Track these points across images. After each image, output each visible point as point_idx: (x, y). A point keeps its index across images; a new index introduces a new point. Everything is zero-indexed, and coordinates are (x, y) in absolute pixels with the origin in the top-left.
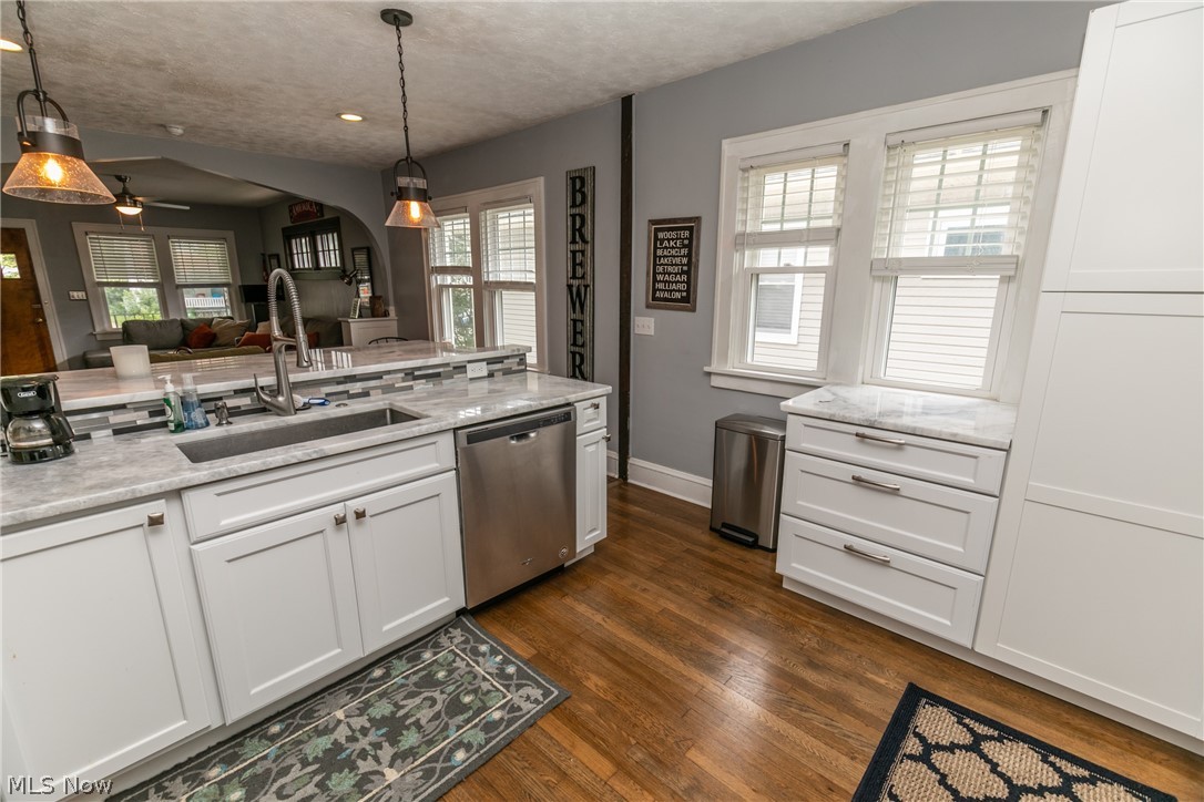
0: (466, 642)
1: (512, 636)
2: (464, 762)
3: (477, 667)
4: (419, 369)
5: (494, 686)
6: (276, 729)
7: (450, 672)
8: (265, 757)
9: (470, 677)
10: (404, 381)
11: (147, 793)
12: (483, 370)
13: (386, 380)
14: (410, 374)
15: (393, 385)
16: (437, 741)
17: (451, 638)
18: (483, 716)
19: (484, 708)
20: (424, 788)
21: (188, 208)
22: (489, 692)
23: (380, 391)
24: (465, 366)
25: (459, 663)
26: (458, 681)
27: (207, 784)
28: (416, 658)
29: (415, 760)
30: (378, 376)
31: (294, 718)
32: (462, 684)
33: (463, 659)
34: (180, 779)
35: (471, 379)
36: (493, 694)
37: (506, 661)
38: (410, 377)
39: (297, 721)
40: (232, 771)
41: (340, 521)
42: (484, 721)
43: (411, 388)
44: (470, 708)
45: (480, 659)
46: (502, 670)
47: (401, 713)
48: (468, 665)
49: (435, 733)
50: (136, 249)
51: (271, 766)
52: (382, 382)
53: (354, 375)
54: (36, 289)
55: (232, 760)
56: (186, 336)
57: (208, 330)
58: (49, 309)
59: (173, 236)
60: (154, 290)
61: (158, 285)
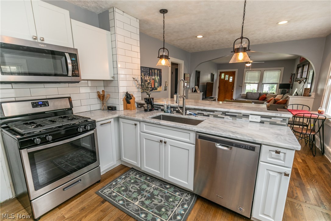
0: (186, 200)
1: (196, 213)
2: (141, 217)
3: (176, 207)
4: (228, 112)
5: (170, 215)
6: (148, 178)
7: (173, 201)
8: (141, 180)
9: (171, 207)
10: (221, 115)
12: (259, 119)
13: (215, 113)
14: (224, 113)
15: (218, 115)
16: (148, 208)
17: (187, 196)
18: (158, 216)
19: (160, 215)
20: (133, 211)
21: (264, 62)
22: (168, 214)
23: (213, 116)
24: (249, 116)
25: (176, 202)
26: (170, 205)
27: (135, 176)
28: (175, 191)
29: (141, 206)
30: (213, 111)
32: (168, 206)
33: (179, 203)
34: (136, 173)
35: (250, 121)
36: (167, 216)
37: (182, 215)
38: (224, 114)
39: (151, 180)
40: (138, 178)
42: (156, 217)
43: (223, 118)
44: (160, 212)
45: (181, 207)
46: (178, 215)
47: (156, 197)
48: (177, 205)
49: (150, 207)
50: (256, 74)
51: (139, 182)
52: (214, 114)
53: (206, 110)
54: (234, 84)
55: (140, 176)
56: (259, 97)
57: (265, 96)
58: (235, 88)
59: (266, 70)
60: (257, 85)
61: (258, 84)
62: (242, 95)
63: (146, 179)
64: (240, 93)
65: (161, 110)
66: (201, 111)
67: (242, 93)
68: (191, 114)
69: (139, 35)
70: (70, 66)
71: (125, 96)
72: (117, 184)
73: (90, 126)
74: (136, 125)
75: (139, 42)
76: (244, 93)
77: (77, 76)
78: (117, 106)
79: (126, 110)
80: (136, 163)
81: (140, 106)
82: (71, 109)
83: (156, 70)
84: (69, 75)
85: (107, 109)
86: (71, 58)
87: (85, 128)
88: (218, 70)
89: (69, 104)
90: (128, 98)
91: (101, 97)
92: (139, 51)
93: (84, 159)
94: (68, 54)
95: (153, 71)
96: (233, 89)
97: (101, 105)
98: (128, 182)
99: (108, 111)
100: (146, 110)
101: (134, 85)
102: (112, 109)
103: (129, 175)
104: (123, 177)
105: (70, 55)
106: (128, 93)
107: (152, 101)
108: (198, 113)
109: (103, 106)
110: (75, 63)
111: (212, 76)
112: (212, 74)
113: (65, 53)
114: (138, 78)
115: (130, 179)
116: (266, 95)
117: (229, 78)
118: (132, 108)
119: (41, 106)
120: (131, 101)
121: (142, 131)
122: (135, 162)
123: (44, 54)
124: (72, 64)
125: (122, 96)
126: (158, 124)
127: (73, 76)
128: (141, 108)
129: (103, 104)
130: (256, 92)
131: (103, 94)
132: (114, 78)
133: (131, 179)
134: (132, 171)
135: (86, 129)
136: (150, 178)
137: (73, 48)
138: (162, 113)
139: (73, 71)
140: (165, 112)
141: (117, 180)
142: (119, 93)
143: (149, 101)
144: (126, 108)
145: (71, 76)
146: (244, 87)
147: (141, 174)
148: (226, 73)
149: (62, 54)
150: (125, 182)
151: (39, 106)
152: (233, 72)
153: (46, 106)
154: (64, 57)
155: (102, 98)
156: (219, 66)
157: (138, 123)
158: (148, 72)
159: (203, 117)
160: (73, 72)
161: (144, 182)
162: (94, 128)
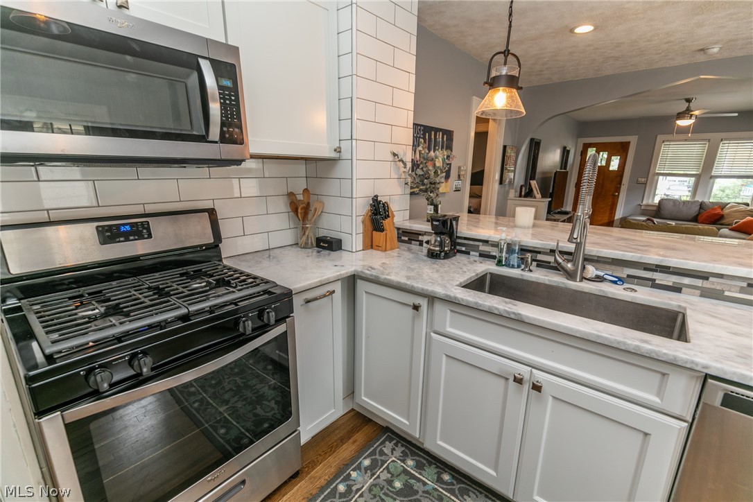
6: (446, 477)
8: (425, 484)
10: (740, 292)
11: (393, 439)
13: (713, 283)
15: (722, 291)
21: (737, 114)
23: (698, 292)
27: (402, 464)
30: (704, 276)
31: (458, 483)
34: (403, 449)
39: (457, 487)
40: (412, 471)
41: (519, 381)
50: (693, 151)
51: (420, 493)
52: (706, 284)
53: (669, 267)
54: (622, 176)
55: (419, 467)
56: (699, 213)
57: (719, 211)
58: (624, 188)
59: (726, 139)
60: (693, 179)
61: (698, 177)
62: (642, 208)
63: (440, 480)
64: (640, 203)
65: (478, 254)
66: (645, 269)
67: (644, 202)
68: (599, 279)
69: (416, 18)
70: (215, 108)
71: (368, 208)
72: (351, 491)
73: (275, 310)
74: (416, 308)
75: (414, 39)
76: (650, 202)
77: (235, 142)
78: (343, 236)
79: (370, 251)
80: (407, 423)
81: (407, 239)
82: (215, 246)
83: (441, 133)
84: (211, 138)
85: (314, 244)
86: (219, 78)
87: (260, 316)
88: (579, 139)
89: (209, 231)
90: (378, 213)
91: (299, 211)
92: (414, 71)
93: (249, 383)
94: (208, 62)
95: (433, 137)
96: (618, 190)
97: (299, 231)
98: (384, 483)
99: (319, 252)
100: (432, 255)
101: (394, 176)
102: (329, 245)
103: (383, 458)
104: (367, 462)
105: (216, 64)
106: (379, 199)
107: (455, 227)
108: (629, 276)
109: (304, 234)
110: (230, 95)
111: (565, 152)
112: (565, 148)
113: (200, 60)
114: (405, 154)
115: (389, 476)
116: (722, 209)
117: (609, 161)
118: (388, 247)
119: (127, 240)
120: (386, 223)
121: (437, 328)
122: (403, 418)
123: (128, 58)
124: (220, 98)
125: (361, 208)
126: (513, 316)
127: (224, 139)
128: (411, 243)
129: (304, 229)
130: (688, 199)
131: (306, 201)
132: (340, 152)
133: (393, 475)
134: (391, 440)
135: (263, 321)
136: (453, 477)
137: (224, 42)
138: (490, 267)
139: (223, 124)
140: (499, 263)
141: (349, 475)
142: (354, 200)
143: (444, 227)
144: (370, 245)
145: (217, 139)
146: (651, 188)
147: (420, 456)
148: (600, 147)
149: (190, 62)
150: (375, 485)
151: (122, 239)
152: (622, 143)
153: (141, 237)
154: (195, 75)
155: (301, 213)
156: (584, 128)
157: (423, 303)
158: (420, 137)
159: (648, 290)
160: (225, 129)
161: (435, 494)
162: (288, 317)
